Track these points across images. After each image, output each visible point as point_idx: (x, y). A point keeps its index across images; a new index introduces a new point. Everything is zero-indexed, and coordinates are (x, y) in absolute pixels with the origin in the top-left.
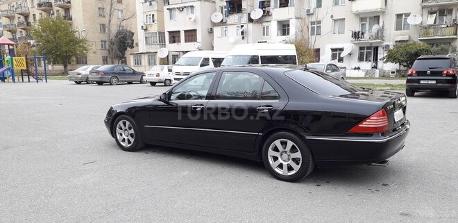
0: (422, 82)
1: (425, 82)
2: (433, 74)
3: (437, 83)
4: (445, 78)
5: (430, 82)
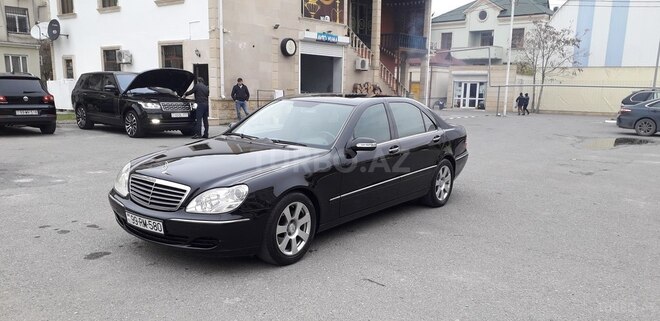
0: (18, 113)
1: (24, 113)
2: (32, 100)
3: (41, 114)
4: (47, 106)
5: (30, 113)
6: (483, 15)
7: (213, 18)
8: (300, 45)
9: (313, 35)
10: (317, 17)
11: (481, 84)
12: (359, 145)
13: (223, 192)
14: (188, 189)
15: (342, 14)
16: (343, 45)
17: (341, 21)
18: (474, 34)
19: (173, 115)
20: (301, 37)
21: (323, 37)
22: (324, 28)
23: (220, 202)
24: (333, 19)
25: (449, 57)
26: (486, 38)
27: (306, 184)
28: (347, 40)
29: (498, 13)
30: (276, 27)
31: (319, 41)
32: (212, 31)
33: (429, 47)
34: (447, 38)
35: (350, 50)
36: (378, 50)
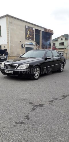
6: (62, 39)
7: (8, 40)
8: (25, 45)
9: (28, 43)
10: (29, 39)
11: (62, 53)
12: (48, 58)
13: (24, 65)
14: (18, 65)
15: (34, 39)
16: (34, 45)
17: (34, 40)
18: (60, 43)
19: (1, 59)
20: (25, 44)
21: (30, 44)
22: (30, 42)
23: (24, 67)
24: (32, 40)
25: (55, 48)
26: (62, 44)
27: (39, 64)
28: (35, 44)
29: (65, 39)
30: (21, 41)
31: (29, 44)
32: (8, 42)
33: (51, 45)
34: (54, 44)
35: (35, 46)
36: (41, 46)
